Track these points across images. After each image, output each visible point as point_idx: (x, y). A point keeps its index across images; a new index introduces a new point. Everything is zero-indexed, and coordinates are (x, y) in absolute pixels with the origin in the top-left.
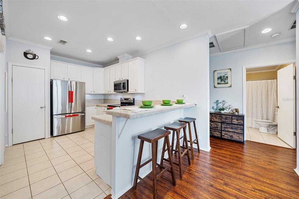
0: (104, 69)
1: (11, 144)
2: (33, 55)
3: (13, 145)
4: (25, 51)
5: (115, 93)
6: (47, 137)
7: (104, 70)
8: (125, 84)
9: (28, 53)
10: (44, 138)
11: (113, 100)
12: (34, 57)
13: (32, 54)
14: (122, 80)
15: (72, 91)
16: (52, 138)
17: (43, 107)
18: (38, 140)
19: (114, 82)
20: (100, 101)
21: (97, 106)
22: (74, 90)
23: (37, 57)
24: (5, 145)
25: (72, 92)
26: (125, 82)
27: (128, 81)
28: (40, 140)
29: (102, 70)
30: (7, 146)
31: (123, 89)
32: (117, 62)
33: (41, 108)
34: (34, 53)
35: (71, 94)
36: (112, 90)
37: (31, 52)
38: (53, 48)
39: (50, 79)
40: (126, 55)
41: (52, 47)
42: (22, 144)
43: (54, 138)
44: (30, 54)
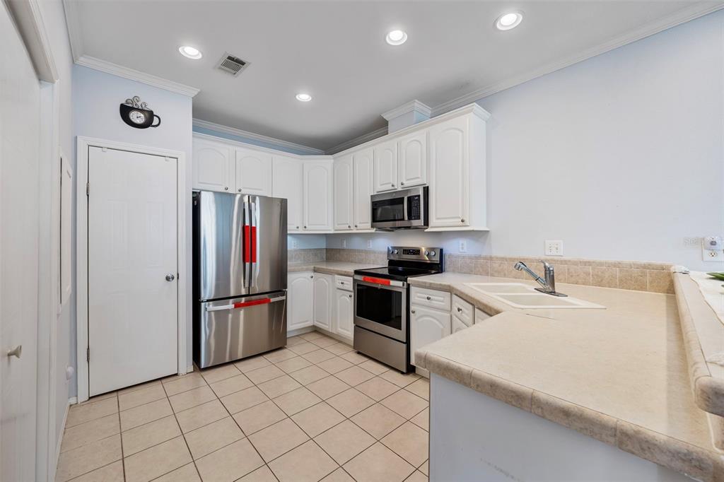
0: (334, 159)
1: (83, 396)
2: (147, 114)
3: (90, 398)
4: (124, 102)
5: (373, 231)
6: (182, 371)
7: (332, 161)
8: (419, 200)
9: (133, 109)
10: (176, 375)
11: (359, 251)
12: (150, 120)
13: (142, 111)
14: (400, 189)
15: (253, 225)
16: (198, 374)
17: (173, 278)
18: (159, 382)
19: (372, 196)
20: (316, 255)
21: (315, 270)
22: (257, 222)
23: (156, 121)
24: (69, 398)
25: (253, 230)
26: (419, 196)
27: (426, 190)
28: (164, 381)
29: (326, 162)
30: (73, 401)
31: (410, 218)
32: (382, 131)
33: (168, 279)
34: (150, 107)
35: (248, 234)
36: (360, 223)
37: (139, 104)
38: (199, 93)
39: (192, 191)
40: (418, 105)
41: (199, 90)
42: (115, 394)
43: (203, 373)
44: (138, 109)
